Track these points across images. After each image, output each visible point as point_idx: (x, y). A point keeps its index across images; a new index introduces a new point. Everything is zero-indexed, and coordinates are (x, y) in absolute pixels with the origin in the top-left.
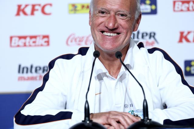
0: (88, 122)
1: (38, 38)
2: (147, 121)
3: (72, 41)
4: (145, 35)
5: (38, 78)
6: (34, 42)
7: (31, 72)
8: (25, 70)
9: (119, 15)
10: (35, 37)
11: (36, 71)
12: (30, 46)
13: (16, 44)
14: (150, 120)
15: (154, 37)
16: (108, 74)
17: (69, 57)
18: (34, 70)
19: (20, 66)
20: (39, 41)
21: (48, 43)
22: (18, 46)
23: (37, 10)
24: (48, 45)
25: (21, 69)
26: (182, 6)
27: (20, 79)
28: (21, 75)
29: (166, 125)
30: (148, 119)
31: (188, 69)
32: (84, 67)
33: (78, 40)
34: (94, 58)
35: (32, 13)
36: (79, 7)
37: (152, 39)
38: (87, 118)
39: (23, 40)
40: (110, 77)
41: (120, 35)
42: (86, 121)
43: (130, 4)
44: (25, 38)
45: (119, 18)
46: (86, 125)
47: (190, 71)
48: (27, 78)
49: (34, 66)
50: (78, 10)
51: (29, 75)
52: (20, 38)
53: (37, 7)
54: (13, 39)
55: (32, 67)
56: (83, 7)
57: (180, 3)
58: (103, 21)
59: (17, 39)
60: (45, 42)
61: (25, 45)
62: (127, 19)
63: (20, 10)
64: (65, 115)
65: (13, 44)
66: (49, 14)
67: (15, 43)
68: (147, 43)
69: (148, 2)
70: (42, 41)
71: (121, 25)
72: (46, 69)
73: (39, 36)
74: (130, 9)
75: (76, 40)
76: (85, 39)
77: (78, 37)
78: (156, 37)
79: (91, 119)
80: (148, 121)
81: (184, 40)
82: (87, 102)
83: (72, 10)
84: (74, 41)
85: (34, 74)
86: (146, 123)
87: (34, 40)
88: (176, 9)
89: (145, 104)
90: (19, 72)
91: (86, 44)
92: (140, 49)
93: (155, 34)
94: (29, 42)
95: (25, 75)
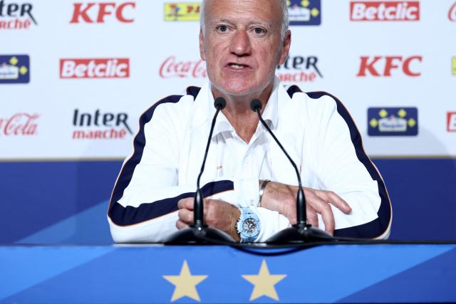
0: (200, 229)
1: (109, 63)
2: (303, 229)
3: (168, 70)
4: (298, 61)
5: (108, 135)
6: (103, 70)
7: (96, 123)
8: (86, 119)
9: (252, 29)
10: (104, 61)
11: (105, 121)
12: (95, 77)
13: (71, 74)
14: (309, 226)
15: (314, 65)
18: (100, 119)
19: (76, 112)
20: (112, 68)
21: (127, 72)
22: (74, 77)
23: (109, 13)
24: (127, 75)
25: (78, 118)
26: (365, 11)
27: (76, 135)
28: (78, 128)
30: (305, 224)
31: (374, 123)
33: (180, 68)
35: (100, 20)
36: (183, 11)
37: (311, 69)
38: (198, 222)
39: (83, 67)
42: (197, 226)
43: (272, 10)
44: (86, 62)
45: (252, 35)
46: (197, 233)
47: (377, 127)
49: (102, 113)
50: (180, 16)
51: (93, 128)
52: (78, 62)
53: (108, 9)
54: (66, 64)
55: (97, 114)
56: (190, 9)
57: (363, 7)
59: (73, 64)
60: (122, 70)
61: (86, 75)
63: (79, 14)
65: (65, 73)
69: (305, 3)
70: (117, 69)
72: (122, 118)
73: (112, 59)
75: (176, 68)
76: (193, 66)
77: (181, 63)
80: (306, 228)
81: (367, 72)
82: (199, 192)
83: (170, 15)
85: (102, 128)
86: (302, 232)
87: (102, 66)
88: (355, 16)
89: (301, 197)
90: (75, 123)
91: (194, 76)
92: (291, 97)
93: (315, 60)
94: (94, 71)
95: (85, 128)
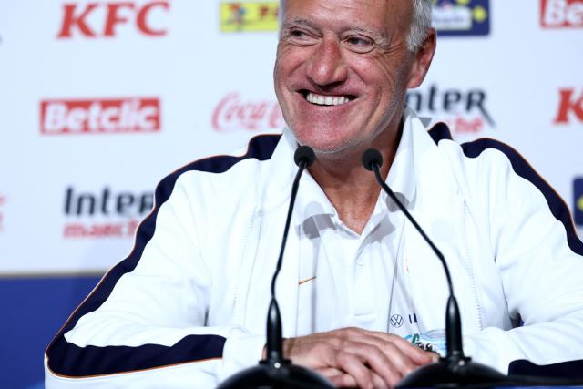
0: (277, 365)
1: (126, 107)
2: (457, 362)
3: (229, 117)
4: (452, 98)
5: (125, 230)
6: (114, 119)
7: (104, 209)
8: (86, 204)
9: (347, 39)
10: (117, 103)
11: (120, 207)
12: (102, 130)
13: (60, 126)
14: (468, 360)
15: (480, 105)
16: (335, 219)
17: (218, 164)
18: (112, 204)
19: (69, 192)
20: (130, 115)
21: (156, 121)
22: (65, 130)
23: (124, 20)
24: (157, 127)
25: (73, 202)
26: (566, 11)
27: (71, 231)
28: (73, 219)
29: (516, 377)
30: (461, 356)
32: (263, 198)
33: (248, 113)
34: (297, 168)
35: (109, 31)
36: (252, 13)
37: (475, 112)
38: (274, 354)
39: (79, 114)
40: (341, 229)
41: (355, 101)
42: (272, 361)
44: (85, 105)
46: (272, 373)
48: (90, 230)
49: (115, 192)
51: (99, 219)
52: (72, 105)
53: (122, 12)
54: (51, 110)
55: (106, 194)
56: (264, 11)
57: (562, 3)
58: (303, 58)
59: (62, 109)
60: (149, 118)
61: (86, 128)
62: (374, 52)
63: (72, 22)
64: (203, 347)
65: (49, 125)
66: (161, 33)
67: (55, 122)
68: (460, 122)
70: (140, 117)
71: (356, 71)
72: (148, 200)
73: (129, 100)
74: (385, 20)
75: (241, 113)
76: (269, 111)
77: (249, 105)
78: (488, 105)
79: (285, 356)
80: (462, 363)
81: (572, 116)
82: (274, 303)
83: (229, 22)
84: (235, 115)
85: (113, 218)
86: (455, 369)
87: (112, 112)
88: (549, 19)
89: (452, 310)
90: (67, 210)
91: (273, 125)
92: (437, 143)
93: (482, 96)
94: (99, 120)
95: (86, 220)
